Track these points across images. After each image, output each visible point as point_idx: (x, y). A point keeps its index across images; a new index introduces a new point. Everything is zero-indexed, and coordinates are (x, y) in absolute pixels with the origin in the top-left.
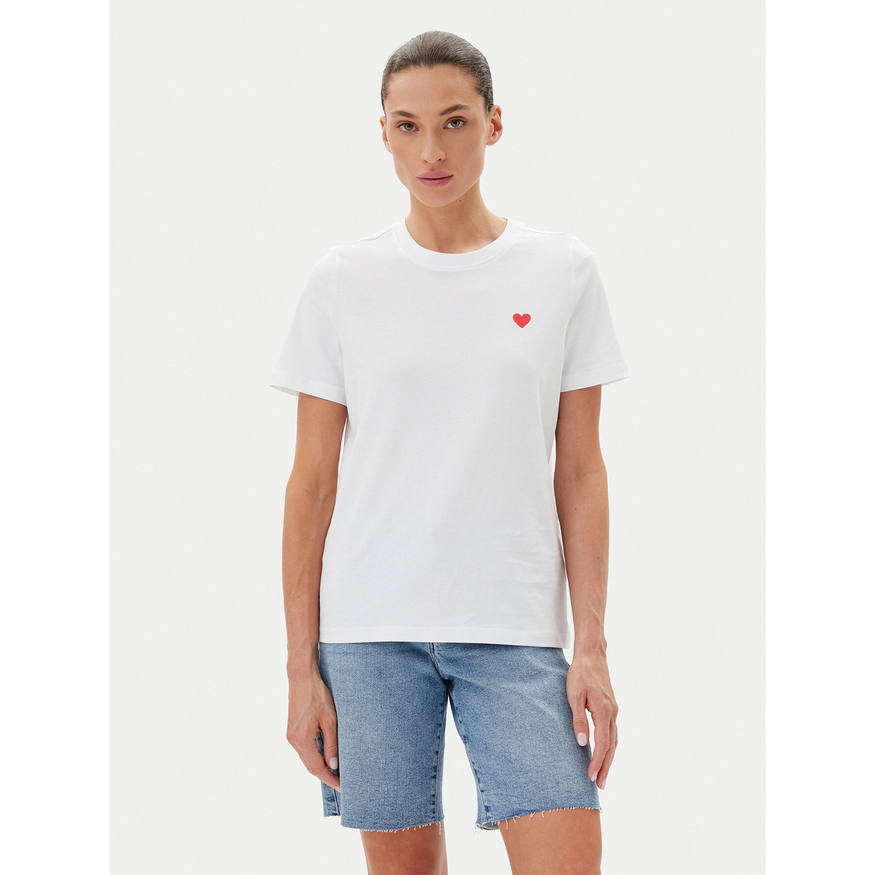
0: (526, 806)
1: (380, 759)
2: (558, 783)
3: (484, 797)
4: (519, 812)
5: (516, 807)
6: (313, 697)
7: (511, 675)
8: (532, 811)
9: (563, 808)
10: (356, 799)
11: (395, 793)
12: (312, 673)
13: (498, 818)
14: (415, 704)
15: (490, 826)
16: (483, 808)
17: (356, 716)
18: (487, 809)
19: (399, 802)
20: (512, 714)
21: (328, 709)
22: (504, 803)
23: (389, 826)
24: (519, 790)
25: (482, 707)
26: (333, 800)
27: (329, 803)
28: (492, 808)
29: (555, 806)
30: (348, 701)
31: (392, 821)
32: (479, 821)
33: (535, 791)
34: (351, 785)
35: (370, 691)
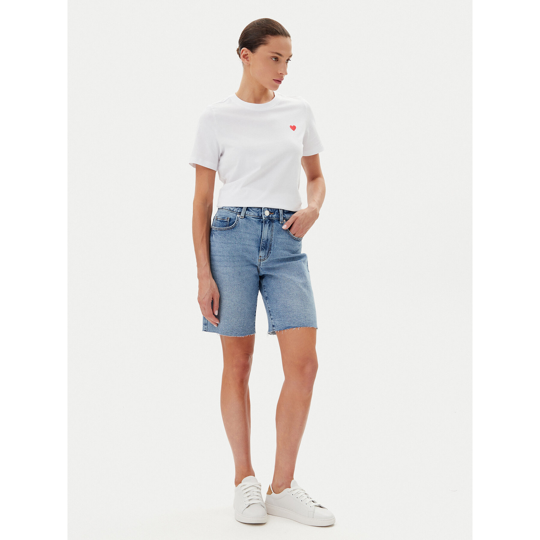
0: (292, 325)
1: (239, 308)
2: (306, 317)
3: (272, 321)
4: (289, 327)
5: (288, 325)
6: (211, 286)
7: (290, 273)
8: (295, 327)
9: (307, 327)
10: (229, 324)
11: (244, 321)
12: (210, 276)
13: (278, 329)
14: (251, 286)
15: (274, 333)
16: (271, 326)
17: (230, 291)
18: (273, 326)
19: (245, 325)
20: (289, 289)
21: (217, 291)
22: (282, 324)
23: (242, 335)
24: (289, 319)
25: (277, 286)
26: (206, 325)
27: (204, 326)
28: (276, 326)
29: (304, 326)
30: (226, 285)
31: (243, 333)
32: (269, 330)
33: (296, 319)
34: (227, 319)
35: (236, 281)
